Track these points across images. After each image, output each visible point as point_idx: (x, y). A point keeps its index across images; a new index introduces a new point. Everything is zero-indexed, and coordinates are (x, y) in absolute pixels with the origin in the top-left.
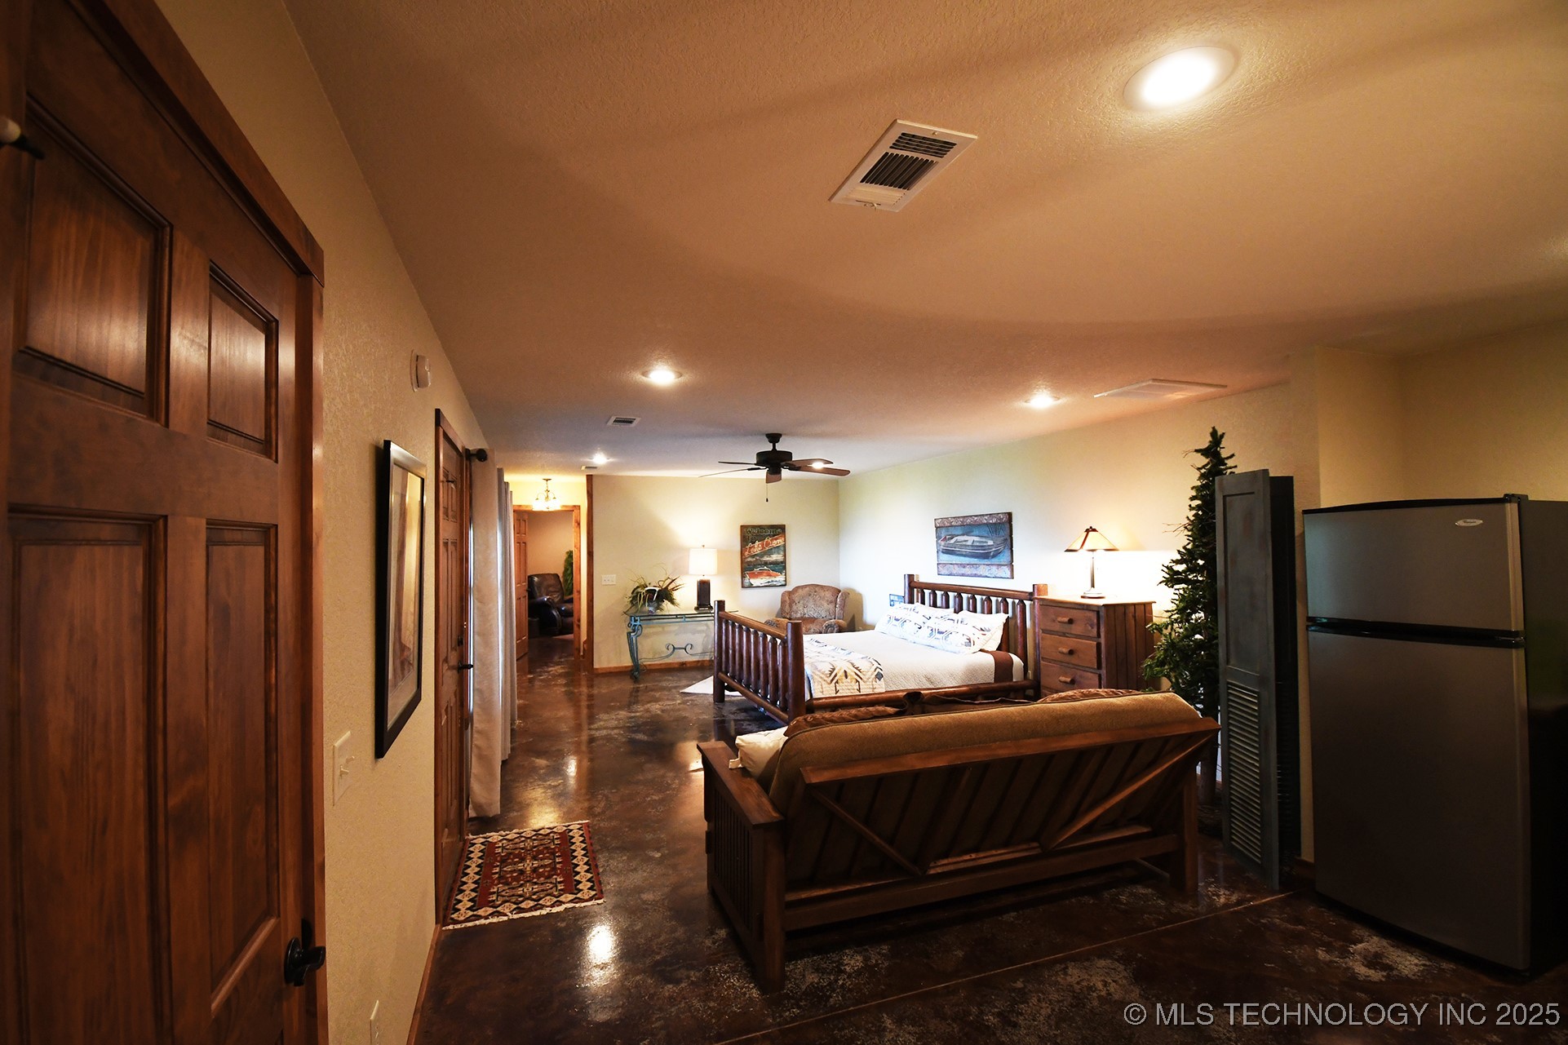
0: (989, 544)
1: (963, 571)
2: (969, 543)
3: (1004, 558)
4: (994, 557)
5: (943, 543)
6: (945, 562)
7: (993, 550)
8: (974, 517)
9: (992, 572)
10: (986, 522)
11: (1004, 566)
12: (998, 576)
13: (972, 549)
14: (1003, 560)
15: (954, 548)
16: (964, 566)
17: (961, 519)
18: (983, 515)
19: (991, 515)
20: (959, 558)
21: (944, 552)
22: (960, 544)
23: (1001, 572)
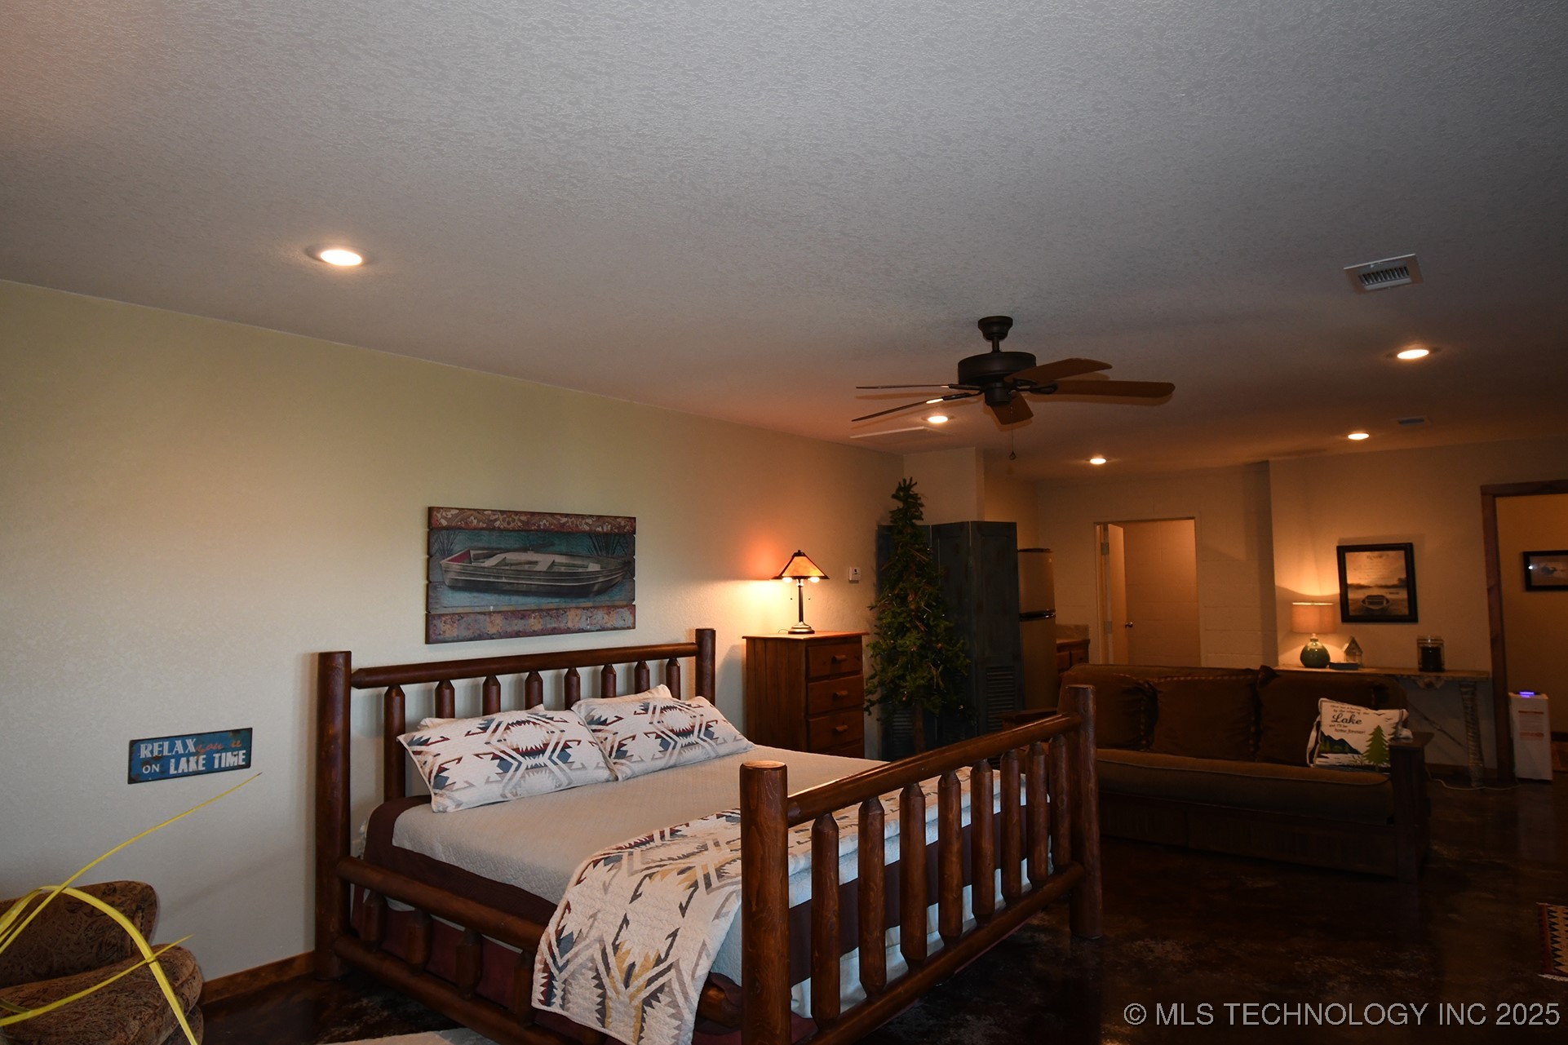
0: (590, 569)
1: (519, 625)
2: (542, 567)
3: (617, 597)
4: (600, 592)
5: (456, 566)
6: (460, 610)
7: (601, 580)
8: (558, 517)
9: (595, 621)
10: (587, 528)
11: (622, 607)
12: (609, 625)
13: (548, 580)
14: (618, 597)
15: (495, 577)
16: (523, 615)
17: (523, 518)
18: (583, 516)
19: (599, 517)
20: (507, 598)
21: (456, 587)
22: (513, 568)
23: (615, 619)
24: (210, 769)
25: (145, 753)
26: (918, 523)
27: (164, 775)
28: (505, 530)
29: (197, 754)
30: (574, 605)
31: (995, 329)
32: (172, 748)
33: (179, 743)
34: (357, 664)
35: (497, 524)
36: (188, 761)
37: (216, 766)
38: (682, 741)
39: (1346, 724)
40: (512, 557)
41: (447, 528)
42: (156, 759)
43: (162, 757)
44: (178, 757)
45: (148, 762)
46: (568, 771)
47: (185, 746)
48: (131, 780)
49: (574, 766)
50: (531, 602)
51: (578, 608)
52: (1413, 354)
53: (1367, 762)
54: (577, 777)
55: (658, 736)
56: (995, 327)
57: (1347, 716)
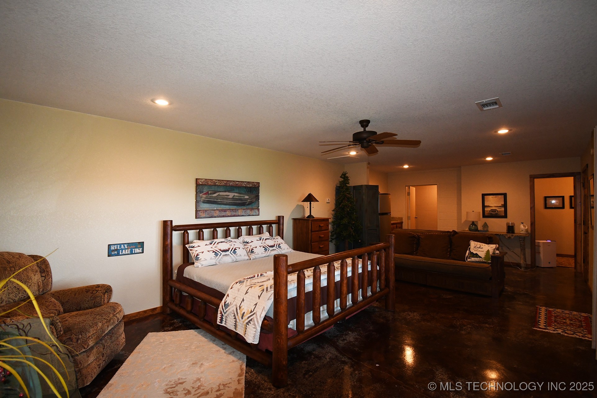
0: (245, 198)
1: (223, 214)
2: (231, 197)
5: (204, 196)
6: (206, 209)
7: (249, 201)
8: (236, 182)
9: (247, 213)
10: (245, 185)
11: (255, 209)
12: (251, 214)
13: (232, 201)
14: (254, 206)
15: (216, 199)
16: (225, 211)
17: (225, 182)
18: (243, 182)
19: (248, 182)
20: (220, 205)
21: (204, 202)
22: (222, 197)
23: (253, 213)
24: (132, 253)
25: (112, 248)
26: (348, 185)
27: (118, 255)
28: (220, 186)
29: (127, 249)
30: (240, 208)
31: (365, 124)
32: (120, 247)
33: (122, 246)
34: (174, 224)
35: (217, 184)
36: (125, 251)
37: (134, 252)
38: (271, 249)
39: (478, 249)
40: (221, 193)
41: (202, 185)
42: (116, 250)
43: (118, 249)
44: (122, 250)
45: (113, 251)
46: (236, 256)
47: (124, 247)
48: (109, 256)
49: (237, 255)
50: (227, 207)
51: (241, 209)
52: (503, 131)
53: (484, 261)
54: (239, 258)
55: (264, 247)
56: (365, 123)
57: (479, 246)
